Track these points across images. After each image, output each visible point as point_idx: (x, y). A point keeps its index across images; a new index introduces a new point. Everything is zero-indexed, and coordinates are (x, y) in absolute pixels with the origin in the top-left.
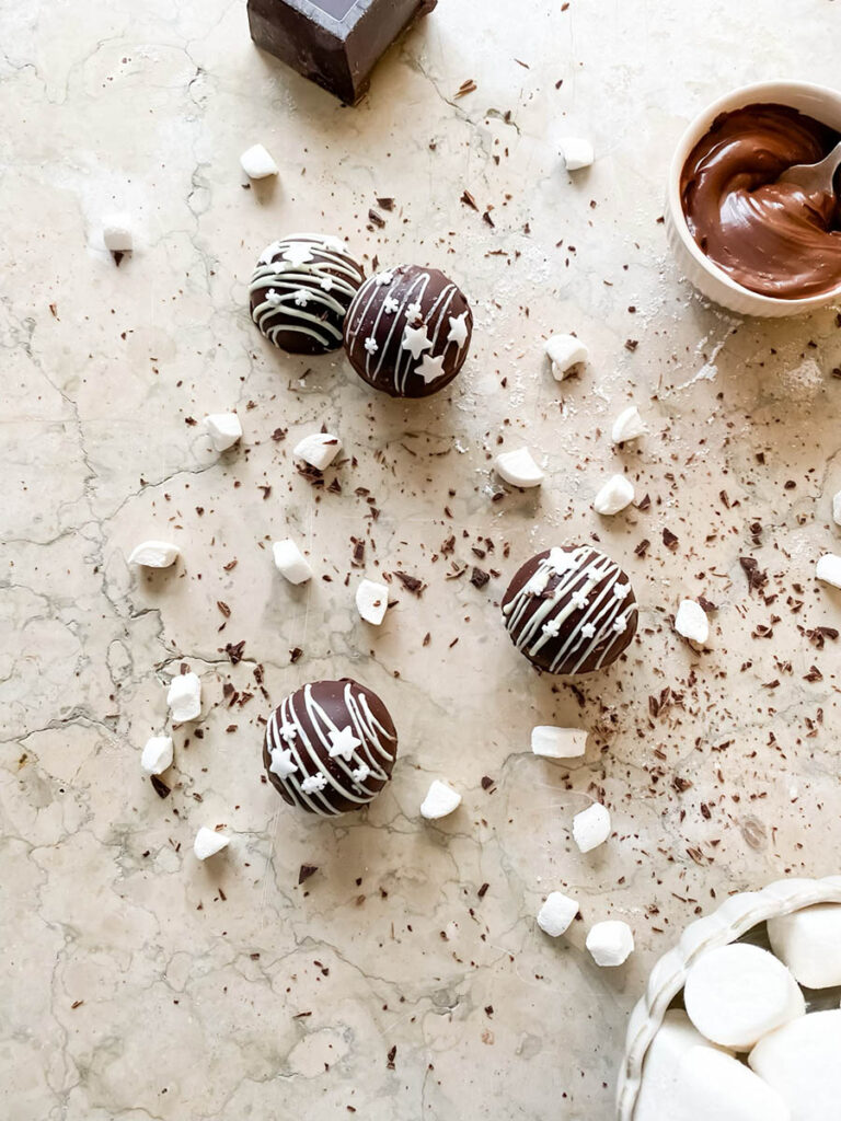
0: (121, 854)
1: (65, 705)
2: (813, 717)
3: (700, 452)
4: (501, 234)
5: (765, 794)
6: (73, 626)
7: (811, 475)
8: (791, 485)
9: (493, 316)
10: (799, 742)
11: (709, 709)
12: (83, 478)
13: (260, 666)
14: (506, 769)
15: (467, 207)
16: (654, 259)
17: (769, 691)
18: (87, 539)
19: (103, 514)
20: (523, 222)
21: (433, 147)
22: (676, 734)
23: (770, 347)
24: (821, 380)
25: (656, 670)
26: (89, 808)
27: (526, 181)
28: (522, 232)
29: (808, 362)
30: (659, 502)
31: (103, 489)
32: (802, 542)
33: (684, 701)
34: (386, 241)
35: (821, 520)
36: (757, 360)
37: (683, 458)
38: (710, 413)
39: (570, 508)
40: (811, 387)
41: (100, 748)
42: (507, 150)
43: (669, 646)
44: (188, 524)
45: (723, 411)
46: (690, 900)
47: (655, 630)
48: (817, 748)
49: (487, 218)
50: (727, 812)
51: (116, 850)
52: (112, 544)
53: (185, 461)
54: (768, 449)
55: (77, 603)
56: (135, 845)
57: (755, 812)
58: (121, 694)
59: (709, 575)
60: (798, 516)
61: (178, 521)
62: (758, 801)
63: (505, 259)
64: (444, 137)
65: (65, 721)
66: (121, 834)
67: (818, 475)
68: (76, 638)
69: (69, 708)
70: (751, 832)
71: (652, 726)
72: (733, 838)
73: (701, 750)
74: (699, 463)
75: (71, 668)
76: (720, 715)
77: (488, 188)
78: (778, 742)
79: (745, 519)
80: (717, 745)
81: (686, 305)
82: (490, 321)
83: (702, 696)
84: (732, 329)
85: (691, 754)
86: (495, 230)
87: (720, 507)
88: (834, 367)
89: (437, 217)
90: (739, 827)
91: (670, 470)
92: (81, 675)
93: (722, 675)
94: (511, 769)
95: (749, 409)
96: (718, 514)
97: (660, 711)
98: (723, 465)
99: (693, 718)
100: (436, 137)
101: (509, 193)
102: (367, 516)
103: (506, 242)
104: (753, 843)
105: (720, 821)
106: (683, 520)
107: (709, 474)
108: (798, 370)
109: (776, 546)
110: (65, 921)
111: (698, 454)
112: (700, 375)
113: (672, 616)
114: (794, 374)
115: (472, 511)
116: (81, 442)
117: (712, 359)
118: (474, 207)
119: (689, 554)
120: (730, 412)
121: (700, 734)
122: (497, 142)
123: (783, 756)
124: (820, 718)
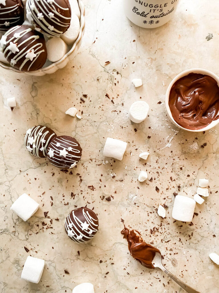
0: (17, 266)
1: (2, 229)
2: (190, 234)
3: (166, 166)
4: (116, 106)
5: (177, 253)
6: (3, 208)
7: (194, 173)
8: (188, 176)
9: (113, 128)
10: (187, 241)
11: (165, 232)
12: (5, 169)
13: (52, 220)
14: (114, 246)
15: (107, 98)
16: (156, 114)
17: (180, 227)
18: (6, 186)
19: (10, 179)
20: (122, 102)
21: (98, 80)
22: (156, 238)
23: (185, 139)
24: (198, 148)
25: (152, 222)
26: (8, 254)
27: (123, 91)
28: (122, 105)
29: (195, 143)
30: (155, 179)
31: (10, 172)
32: (190, 191)
33: (159, 230)
34: (85, 106)
35: (196, 185)
36: (182, 142)
37: (161, 168)
38: (169, 156)
39: (132, 180)
40: (196, 150)
41: (11, 240)
42: (118, 82)
43: (156, 216)
44: (33, 182)
45: (172, 156)
46: (158, 278)
47: (153, 212)
48: (191, 242)
49: (112, 101)
50: (168, 257)
51: (16, 265)
52: (13, 187)
53: (31, 166)
54: (183, 166)
55: (4, 202)
56: (20, 263)
57: (175, 257)
58: (16, 226)
59: (167, 199)
60: (190, 184)
61: (30, 182)
62: (176, 255)
63: (117, 113)
64: (101, 77)
65: (2, 232)
66: (17, 261)
67: (195, 173)
68: (4, 212)
69: (3, 229)
70: (174, 262)
71: (151, 236)
72: (169, 264)
73: (162, 242)
74: (165, 169)
75: (3, 219)
76: (168, 234)
77: (113, 92)
78: (182, 240)
79: (176, 184)
80: (166, 241)
81: (164, 127)
82: (112, 130)
83: (163, 229)
84: (176, 134)
85: (160, 243)
86: (114, 104)
87: (170, 181)
88: (201, 145)
89: (99, 100)
90: (171, 261)
91: (158, 171)
92: (6, 221)
93: (169, 224)
94: (115, 246)
95: (179, 155)
96: (170, 183)
97: (153, 232)
98: (171, 170)
99: (160, 234)
100: (99, 77)
101: (118, 94)
102: (79, 181)
103: (117, 108)
104: (174, 265)
105: (166, 260)
106: (161, 184)
107: (168, 172)
108: (192, 145)
109: (184, 191)
110: (3, 282)
111: (165, 167)
112: (167, 146)
113: (157, 209)
114: (191, 146)
115: (107, 180)
116: (4, 160)
117: (170, 142)
118: (109, 98)
119: (162, 193)
120: (174, 156)
121: (162, 238)
122: (115, 79)
123: (183, 244)
124: (192, 235)
